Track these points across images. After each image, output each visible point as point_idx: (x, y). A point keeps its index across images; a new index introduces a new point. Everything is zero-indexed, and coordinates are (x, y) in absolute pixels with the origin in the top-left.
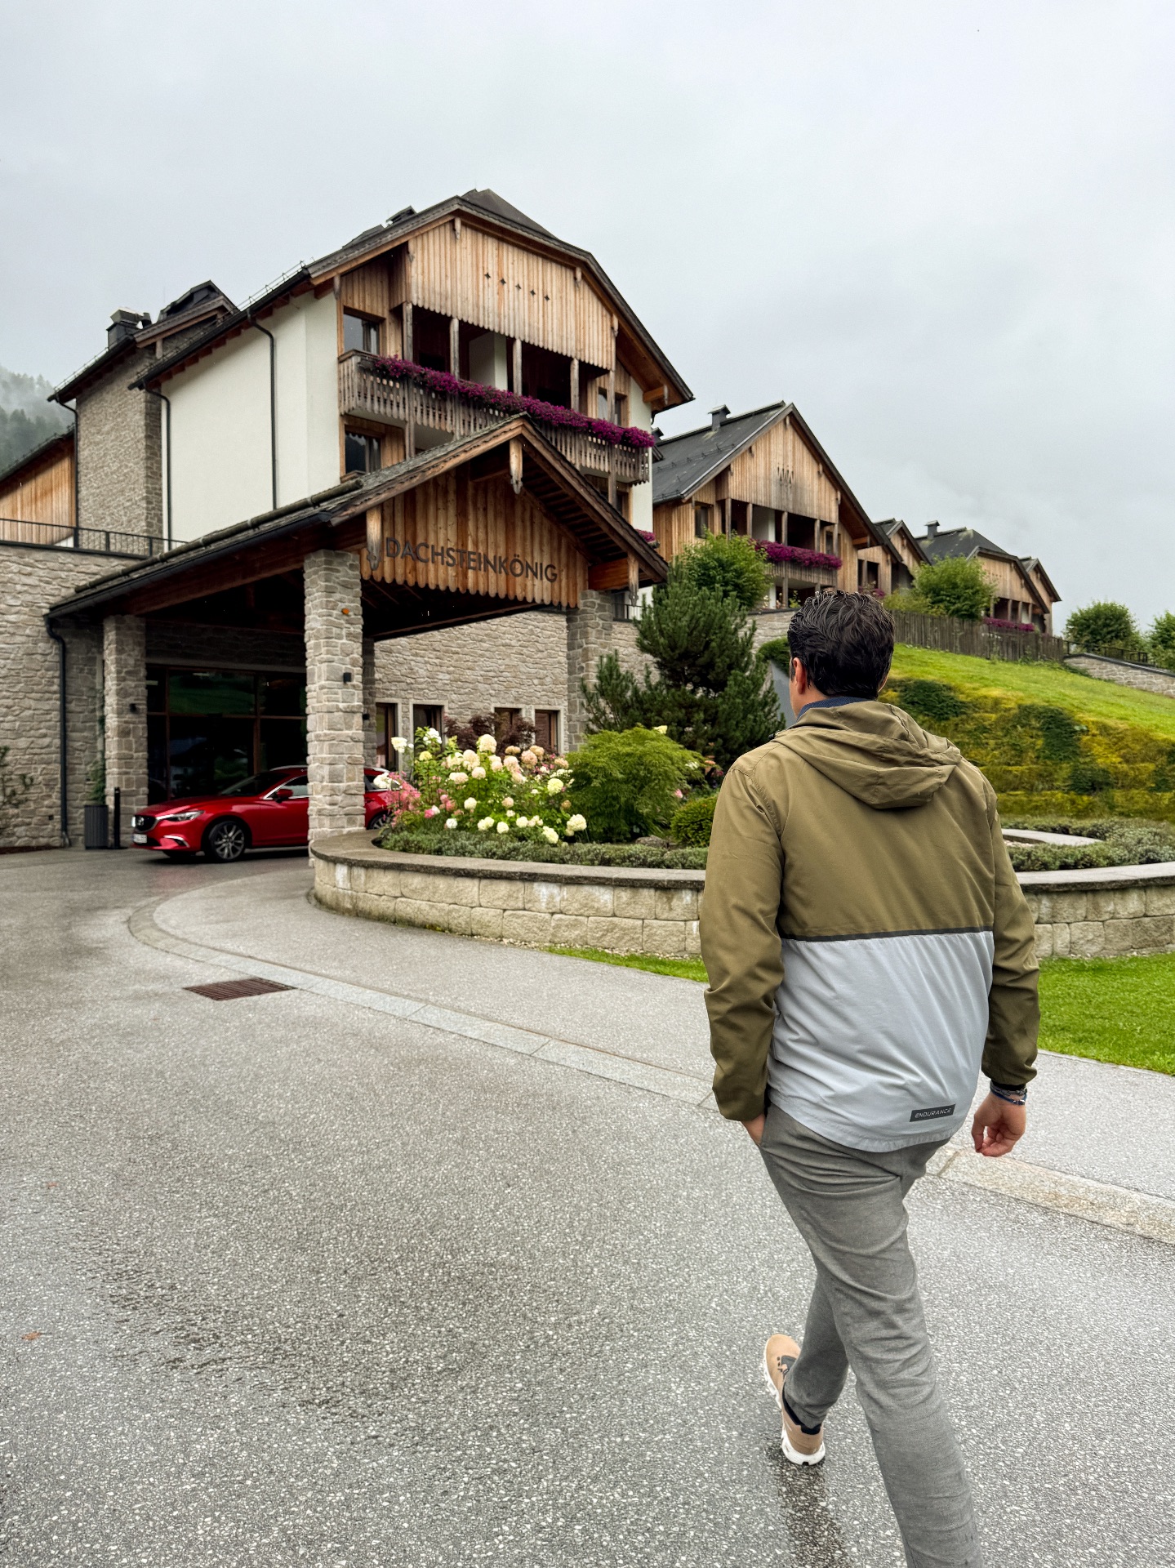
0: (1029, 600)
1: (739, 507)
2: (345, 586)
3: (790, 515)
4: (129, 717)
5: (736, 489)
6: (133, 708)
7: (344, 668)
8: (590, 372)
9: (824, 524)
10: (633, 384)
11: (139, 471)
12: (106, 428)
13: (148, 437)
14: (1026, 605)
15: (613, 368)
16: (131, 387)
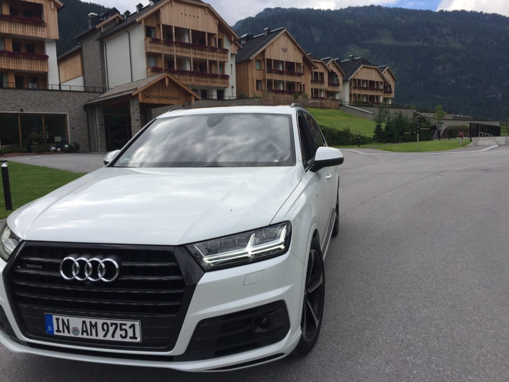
0: (382, 81)
1: (269, 61)
2: (137, 104)
3: (286, 62)
4: (102, 126)
5: (267, 56)
6: (102, 125)
7: (137, 118)
8: (211, 35)
9: (298, 64)
10: (225, 36)
11: (99, 62)
12: (90, 49)
13: (101, 52)
14: (381, 83)
15: (217, 33)
16: (96, 40)
